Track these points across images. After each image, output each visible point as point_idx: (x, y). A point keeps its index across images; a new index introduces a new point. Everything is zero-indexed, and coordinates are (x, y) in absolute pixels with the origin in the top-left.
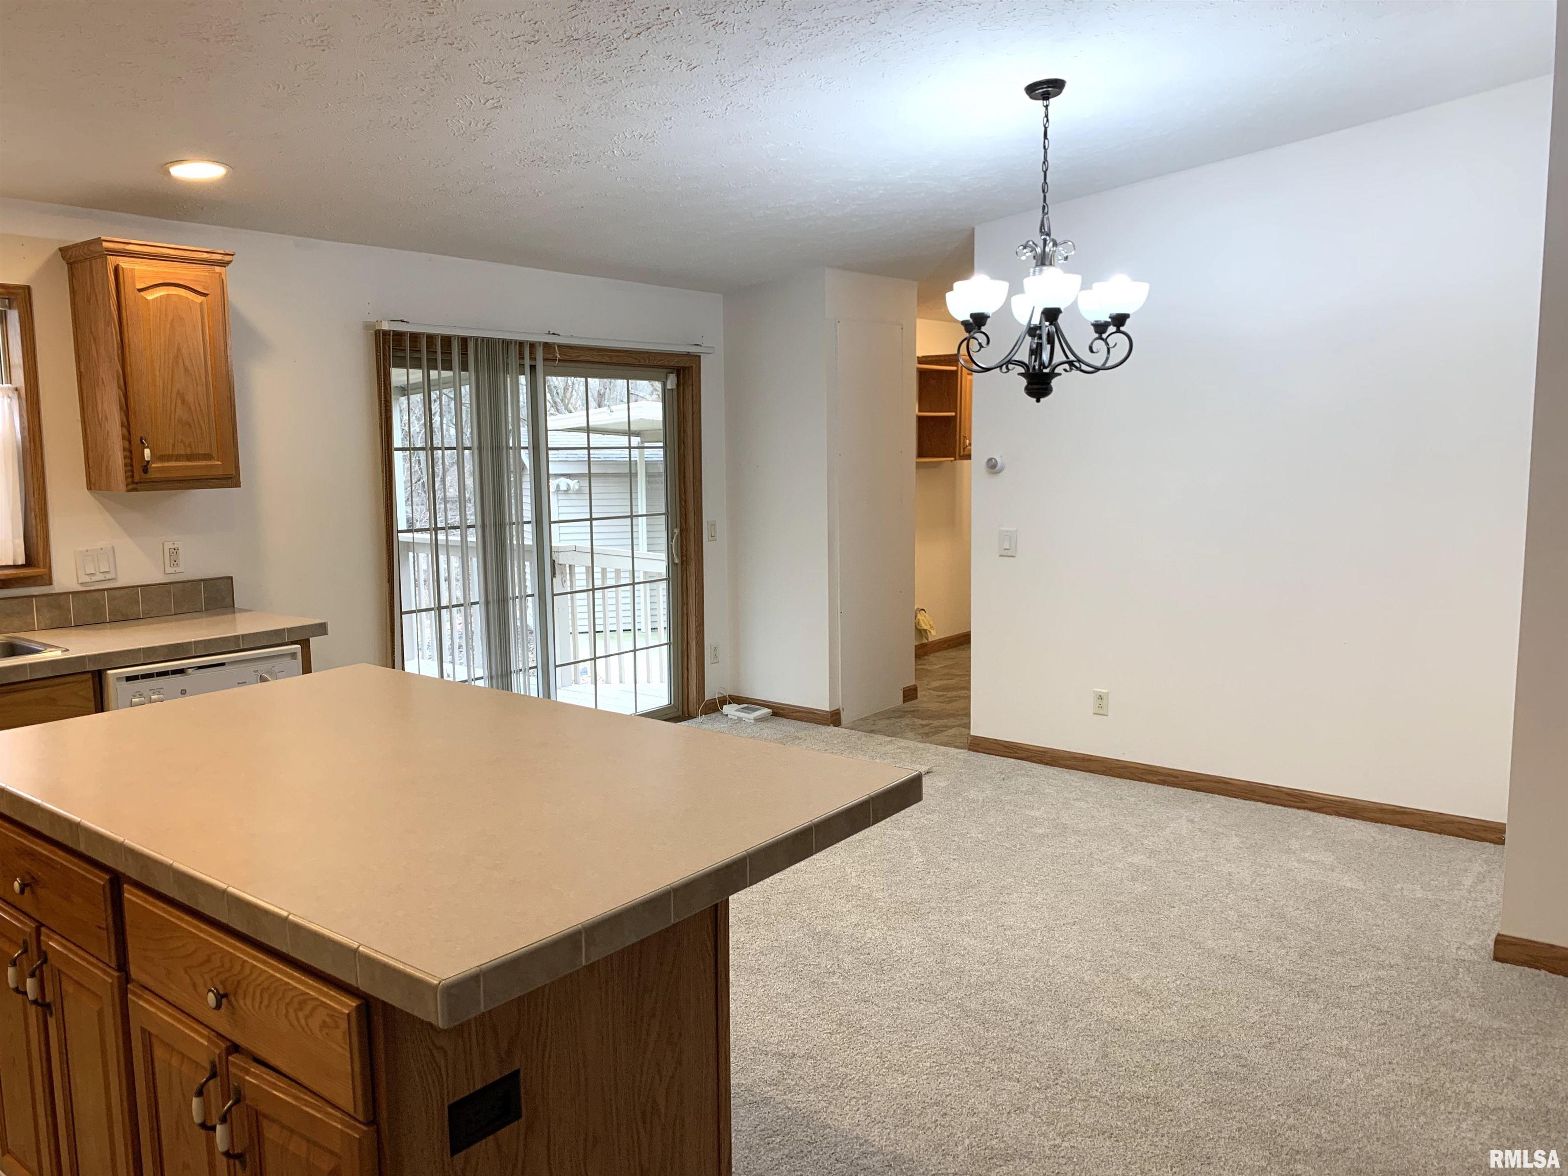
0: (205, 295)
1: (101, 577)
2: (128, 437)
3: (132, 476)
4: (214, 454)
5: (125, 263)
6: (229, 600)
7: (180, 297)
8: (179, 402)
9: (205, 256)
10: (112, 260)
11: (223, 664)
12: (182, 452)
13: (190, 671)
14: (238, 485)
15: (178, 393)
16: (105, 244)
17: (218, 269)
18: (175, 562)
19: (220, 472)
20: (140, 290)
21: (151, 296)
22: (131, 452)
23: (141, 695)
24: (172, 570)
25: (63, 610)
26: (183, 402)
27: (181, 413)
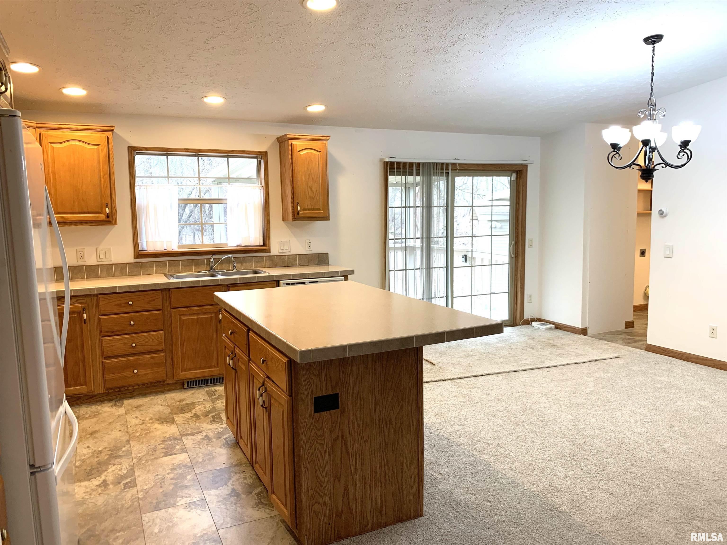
0: (320, 152)
1: (286, 251)
2: (293, 203)
3: (294, 216)
4: (321, 209)
5: (294, 142)
6: (327, 261)
7: (311, 153)
8: (310, 190)
9: (320, 138)
10: (290, 141)
11: (317, 282)
12: (310, 208)
13: (306, 283)
14: (329, 219)
15: (310, 187)
16: (288, 136)
17: (325, 142)
18: (309, 247)
19: (323, 215)
20: (299, 151)
21: (302, 153)
22: (294, 207)
24: (308, 250)
25: (273, 261)
26: (311, 190)
27: (310, 194)
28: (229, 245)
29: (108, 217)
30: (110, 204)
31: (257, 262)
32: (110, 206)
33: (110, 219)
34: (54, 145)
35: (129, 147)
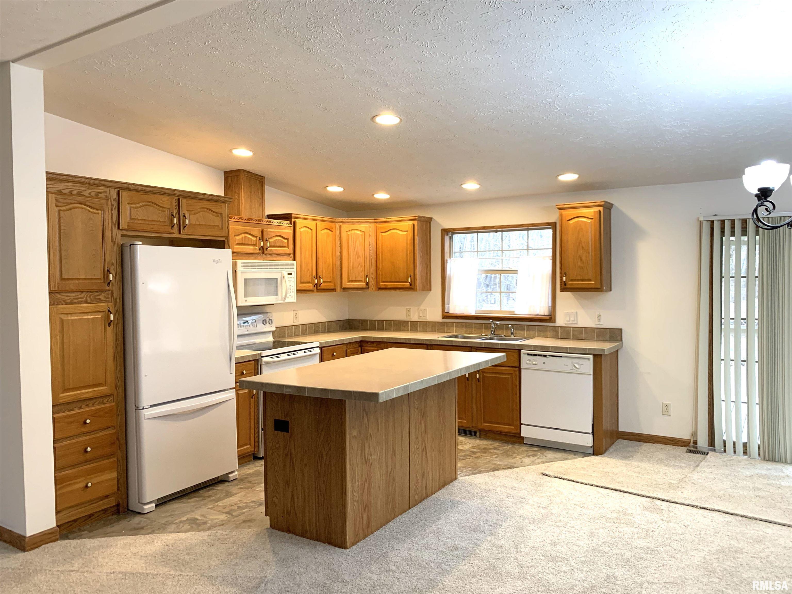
0: (592, 218)
1: (571, 323)
2: (561, 272)
3: (562, 286)
4: (592, 279)
6: (619, 338)
7: (582, 221)
8: (579, 260)
9: (593, 204)
10: (560, 211)
11: (561, 357)
12: (580, 278)
13: (548, 356)
15: (579, 256)
16: (557, 207)
17: (599, 208)
18: (599, 320)
19: (593, 286)
20: (568, 220)
21: (571, 222)
22: (561, 278)
23: (530, 361)
24: (598, 323)
25: (557, 332)
26: (581, 259)
27: (579, 264)
28: (515, 313)
29: (411, 285)
30: (412, 274)
31: (540, 331)
32: (412, 277)
33: (412, 287)
34: (383, 234)
35: (442, 229)
